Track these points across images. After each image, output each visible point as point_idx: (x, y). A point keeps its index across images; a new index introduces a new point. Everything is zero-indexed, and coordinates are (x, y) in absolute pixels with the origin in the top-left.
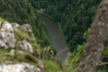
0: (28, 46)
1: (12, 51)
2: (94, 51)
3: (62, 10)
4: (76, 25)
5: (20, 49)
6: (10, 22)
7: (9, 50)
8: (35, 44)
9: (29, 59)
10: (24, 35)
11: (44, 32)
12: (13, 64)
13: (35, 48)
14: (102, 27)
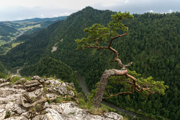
0: (72, 93)
1: (66, 96)
2: (100, 95)
3: (84, 71)
4: (90, 77)
5: (69, 94)
6: (65, 82)
7: (64, 95)
8: (75, 92)
9: (73, 99)
10: (71, 88)
11: (77, 80)
12: (66, 102)
13: (75, 93)
14: (103, 85)
